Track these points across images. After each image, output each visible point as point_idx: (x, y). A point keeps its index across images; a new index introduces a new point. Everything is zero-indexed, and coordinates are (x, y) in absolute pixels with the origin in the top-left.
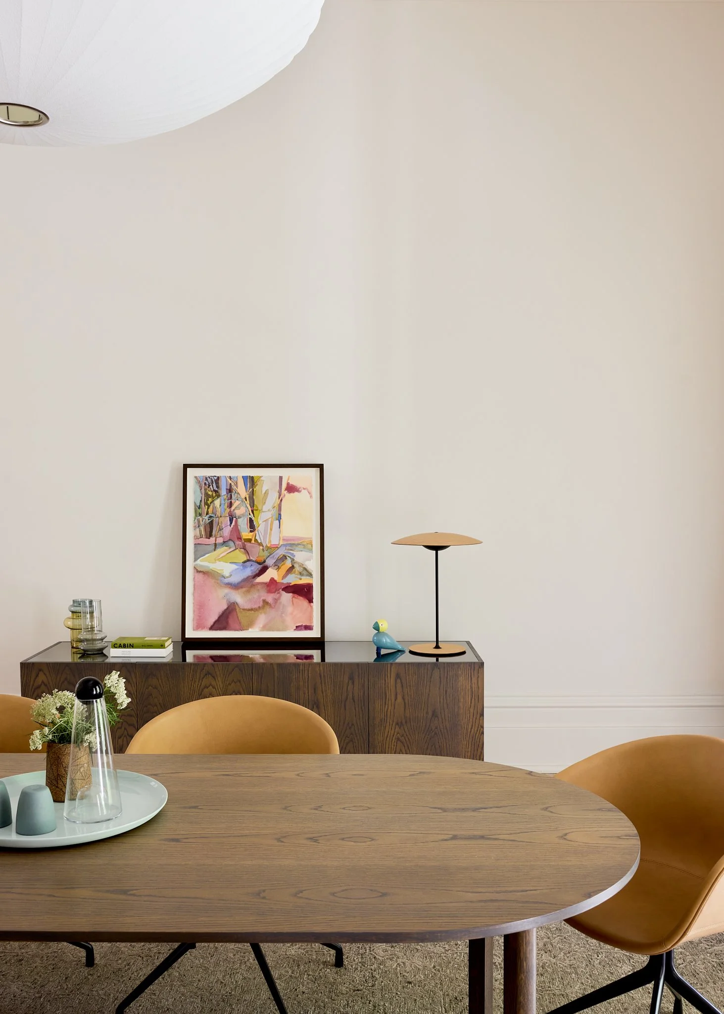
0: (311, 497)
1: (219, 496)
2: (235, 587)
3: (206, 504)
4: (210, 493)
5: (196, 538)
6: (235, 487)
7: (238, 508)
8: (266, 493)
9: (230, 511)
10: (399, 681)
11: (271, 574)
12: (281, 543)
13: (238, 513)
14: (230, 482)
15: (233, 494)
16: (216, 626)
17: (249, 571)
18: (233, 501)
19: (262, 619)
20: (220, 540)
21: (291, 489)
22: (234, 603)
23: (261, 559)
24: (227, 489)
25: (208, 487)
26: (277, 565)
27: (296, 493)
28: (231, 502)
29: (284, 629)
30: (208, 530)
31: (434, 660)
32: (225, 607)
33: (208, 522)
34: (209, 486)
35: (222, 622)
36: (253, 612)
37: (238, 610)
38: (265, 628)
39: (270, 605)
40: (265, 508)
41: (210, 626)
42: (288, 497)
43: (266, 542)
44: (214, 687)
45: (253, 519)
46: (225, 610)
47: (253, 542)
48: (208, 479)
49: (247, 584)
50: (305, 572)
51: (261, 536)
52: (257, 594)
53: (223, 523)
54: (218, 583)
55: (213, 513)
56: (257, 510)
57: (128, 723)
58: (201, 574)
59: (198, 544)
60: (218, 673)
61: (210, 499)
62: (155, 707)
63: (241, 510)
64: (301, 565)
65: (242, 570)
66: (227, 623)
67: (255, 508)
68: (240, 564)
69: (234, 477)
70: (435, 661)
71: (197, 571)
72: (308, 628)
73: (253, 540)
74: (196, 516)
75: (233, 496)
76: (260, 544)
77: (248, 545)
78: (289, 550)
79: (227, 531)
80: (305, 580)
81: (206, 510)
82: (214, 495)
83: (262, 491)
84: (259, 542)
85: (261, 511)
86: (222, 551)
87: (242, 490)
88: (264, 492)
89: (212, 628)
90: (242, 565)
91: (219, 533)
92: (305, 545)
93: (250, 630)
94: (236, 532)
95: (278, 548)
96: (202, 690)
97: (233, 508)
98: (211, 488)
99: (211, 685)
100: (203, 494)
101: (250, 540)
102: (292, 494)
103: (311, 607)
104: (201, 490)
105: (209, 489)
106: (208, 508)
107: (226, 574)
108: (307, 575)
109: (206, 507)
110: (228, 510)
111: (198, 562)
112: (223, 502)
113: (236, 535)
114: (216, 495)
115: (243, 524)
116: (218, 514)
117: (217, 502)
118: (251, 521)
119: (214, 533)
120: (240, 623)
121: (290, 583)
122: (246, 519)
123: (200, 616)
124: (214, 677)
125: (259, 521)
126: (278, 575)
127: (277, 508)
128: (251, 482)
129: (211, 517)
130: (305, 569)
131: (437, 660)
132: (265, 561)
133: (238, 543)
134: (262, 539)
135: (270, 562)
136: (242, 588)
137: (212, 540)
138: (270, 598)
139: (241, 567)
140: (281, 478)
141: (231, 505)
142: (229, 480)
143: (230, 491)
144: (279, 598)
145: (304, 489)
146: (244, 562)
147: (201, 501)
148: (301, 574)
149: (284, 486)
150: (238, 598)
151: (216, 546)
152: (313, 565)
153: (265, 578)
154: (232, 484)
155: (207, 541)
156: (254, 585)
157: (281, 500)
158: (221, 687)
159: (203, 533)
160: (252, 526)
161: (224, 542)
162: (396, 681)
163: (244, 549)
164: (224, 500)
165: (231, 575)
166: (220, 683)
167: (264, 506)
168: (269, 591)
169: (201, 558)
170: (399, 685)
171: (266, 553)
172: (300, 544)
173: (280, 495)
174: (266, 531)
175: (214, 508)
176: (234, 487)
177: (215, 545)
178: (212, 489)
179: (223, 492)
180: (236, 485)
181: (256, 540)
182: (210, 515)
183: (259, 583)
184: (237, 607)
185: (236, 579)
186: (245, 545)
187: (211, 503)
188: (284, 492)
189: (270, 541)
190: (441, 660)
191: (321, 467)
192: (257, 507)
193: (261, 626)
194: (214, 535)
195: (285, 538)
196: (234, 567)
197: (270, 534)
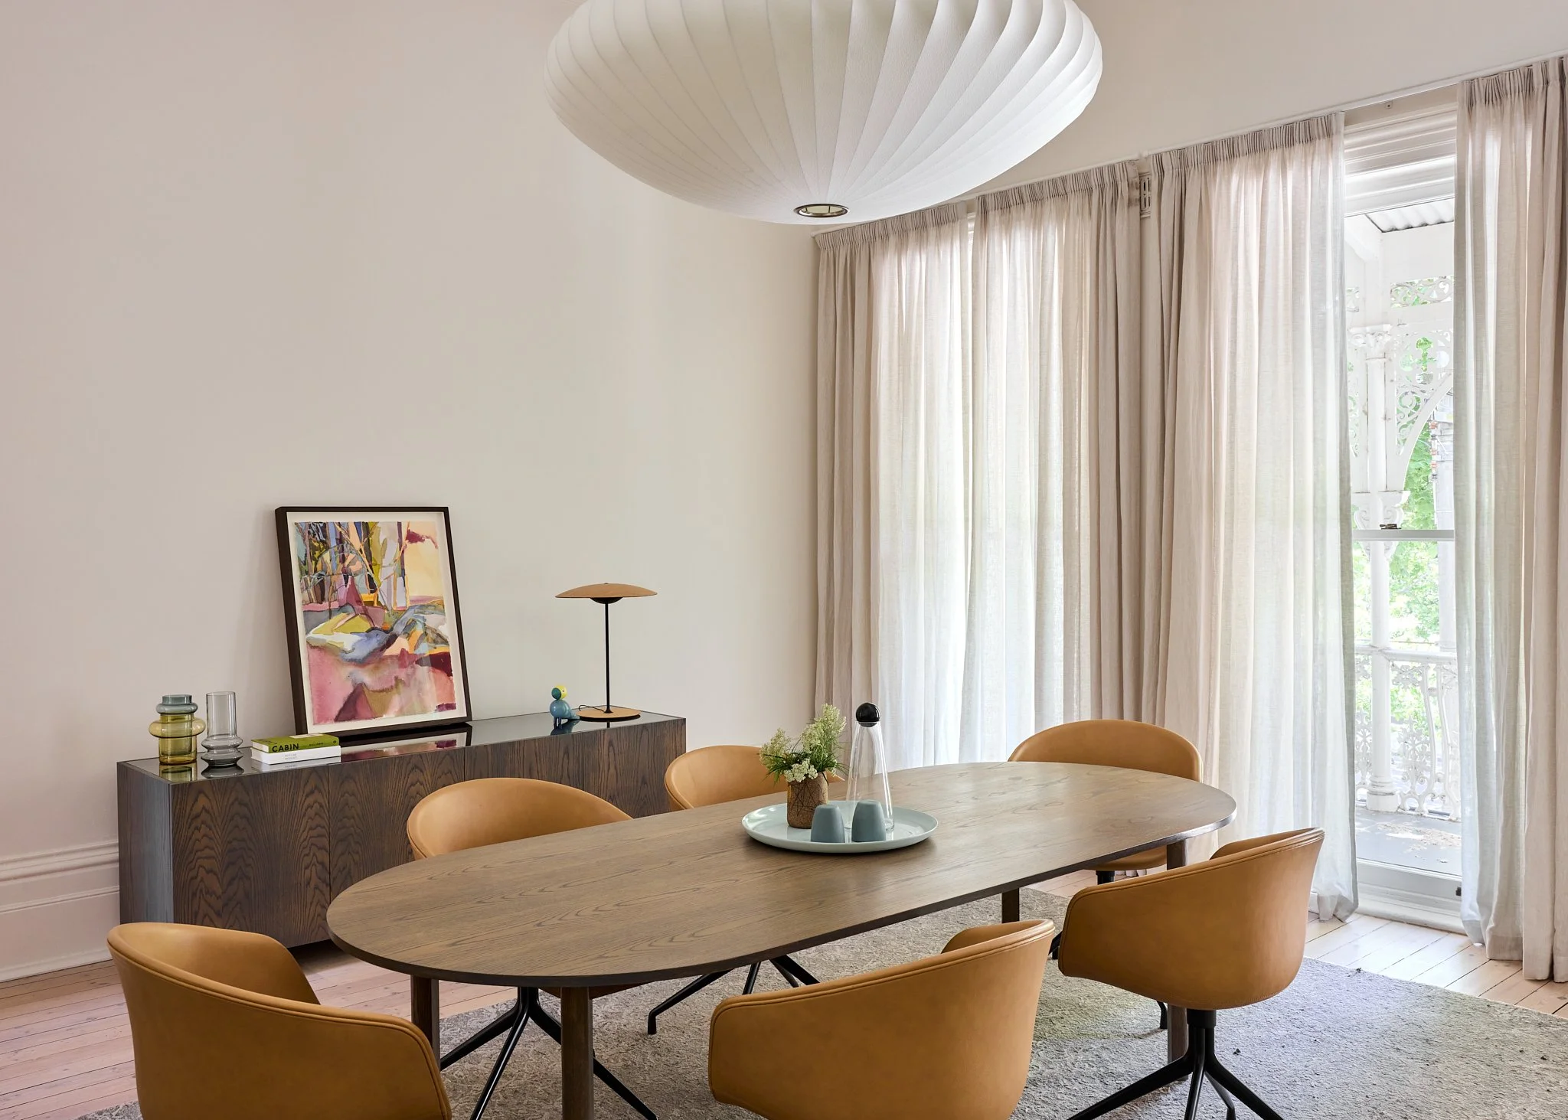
0: (436, 547)
1: (327, 548)
2: (361, 663)
3: (313, 558)
4: (316, 544)
5: (305, 603)
6: (347, 537)
7: (352, 562)
8: (385, 542)
9: (344, 567)
10: (611, 748)
11: (401, 644)
12: (409, 605)
13: (353, 568)
14: (340, 530)
15: (345, 545)
16: (341, 716)
17: (374, 643)
18: (346, 554)
19: (396, 701)
20: (335, 605)
21: (413, 538)
22: (361, 684)
23: (389, 627)
24: (337, 539)
25: (314, 537)
26: (408, 633)
27: (419, 543)
28: (343, 555)
29: (424, 711)
30: (319, 592)
31: (603, 725)
32: (351, 691)
33: (317, 581)
34: (314, 535)
35: (349, 710)
36: (385, 693)
37: (366, 692)
38: (401, 712)
39: (404, 683)
40: (385, 562)
41: (334, 717)
42: (411, 547)
43: (391, 604)
44: (421, 784)
45: (373, 576)
46: (352, 694)
47: (375, 605)
48: (312, 526)
49: (374, 659)
50: (439, 640)
51: (384, 598)
52: (388, 671)
53: (337, 583)
54: (338, 660)
55: (322, 570)
56: (376, 565)
57: (317, 846)
58: (316, 650)
59: (309, 611)
60: (426, 766)
61: (317, 552)
62: (352, 820)
63: (357, 565)
64: (434, 631)
65: (366, 641)
66: (356, 710)
67: (373, 562)
68: (363, 634)
69: (344, 524)
70: (606, 726)
71: (311, 646)
72: (451, 707)
73: (376, 602)
74: (302, 574)
75: (345, 547)
76: (385, 608)
77: (370, 608)
78: (418, 613)
79: (342, 593)
80: (440, 649)
81: (314, 566)
82: (322, 547)
83: (379, 541)
84: (383, 604)
85: (381, 566)
86: (339, 619)
87: (355, 539)
88: (381, 542)
89: (337, 719)
90: (366, 636)
91: (333, 596)
92: (437, 606)
93: (384, 716)
94: (354, 592)
95: (405, 611)
96: (409, 789)
97: (346, 563)
98: (317, 537)
99: (418, 781)
100: (308, 546)
101: (371, 604)
102: (414, 544)
103: (451, 681)
104: (304, 540)
105: (315, 539)
106: (316, 564)
107: (348, 648)
108: (442, 643)
109: (314, 562)
110: (341, 566)
111: (311, 634)
112: (333, 556)
113: (354, 598)
114: (324, 547)
115: (361, 583)
116: (330, 571)
117: (327, 556)
118: (370, 579)
119: (326, 595)
120: (371, 709)
121: (424, 654)
122: (364, 576)
123: (319, 705)
124: (421, 771)
125: (381, 577)
126: (410, 644)
127: (398, 563)
128: (365, 529)
129: (320, 575)
130: (439, 635)
131: (608, 726)
132: (392, 629)
133: (358, 607)
134: (386, 600)
135: (399, 629)
136: (369, 664)
137: (325, 604)
138: (402, 674)
139: (365, 638)
140: (399, 524)
141: (343, 559)
142: (338, 527)
143: (340, 541)
144: (414, 673)
145: (427, 537)
146: (368, 631)
147: (306, 554)
148: (435, 642)
149: (404, 534)
150: (366, 677)
151: (331, 613)
152: (448, 630)
153: (394, 650)
154: (343, 532)
155: (319, 607)
156: (383, 660)
157: (403, 552)
158: (430, 782)
159: (313, 597)
160: (373, 587)
161: (341, 607)
162: (609, 749)
163: (365, 614)
164: (335, 553)
165: (354, 649)
166: (429, 777)
167: (384, 560)
168: (403, 666)
169: (314, 629)
170: (611, 754)
171: (393, 619)
172: (430, 606)
173: (401, 546)
174: (389, 590)
175: (324, 563)
176: (345, 536)
177: (330, 611)
178: (318, 539)
179: (333, 543)
180: (348, 533)
181: (379, 603)
182: (320, 572)
183: (391, 657)
184: (365, 689)
185: (360, 654)
186: (366, 610)
187: (319, 557)
188: (405, 542)
189: (396, 604)
190: (613, 725)
191: (445, 510)
192: (375, 561)
193: (397, 710)
194: (326, 599)
195: (412, 599)
196: (356, 638)
197: (395, 594)
